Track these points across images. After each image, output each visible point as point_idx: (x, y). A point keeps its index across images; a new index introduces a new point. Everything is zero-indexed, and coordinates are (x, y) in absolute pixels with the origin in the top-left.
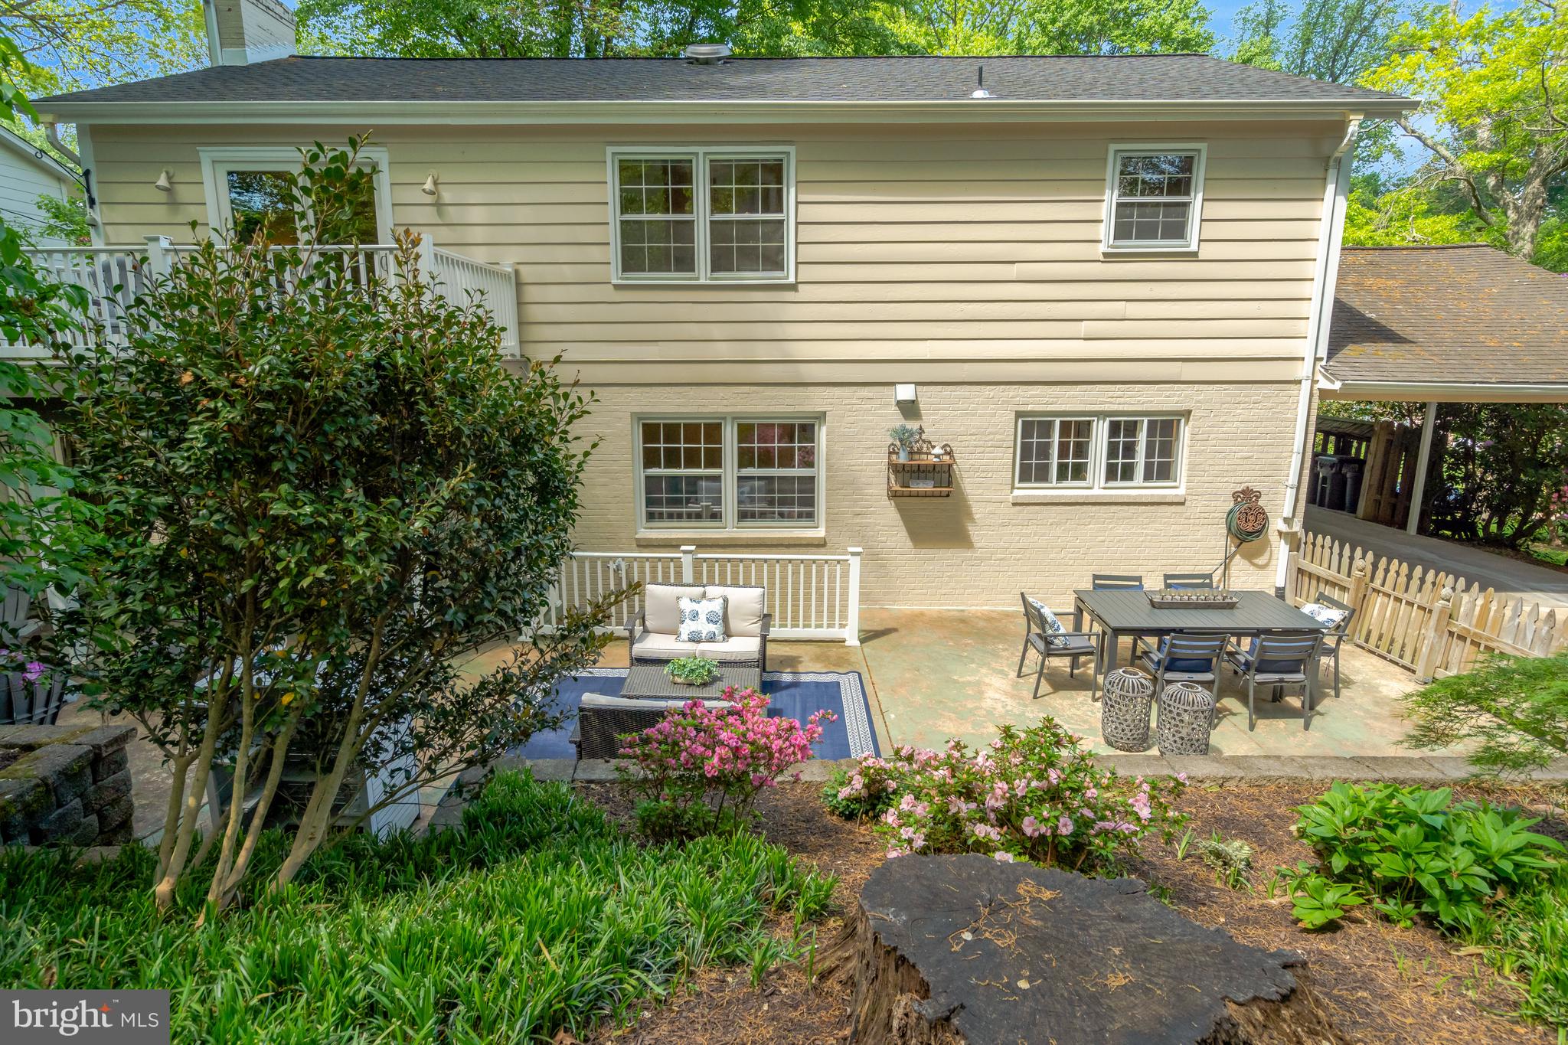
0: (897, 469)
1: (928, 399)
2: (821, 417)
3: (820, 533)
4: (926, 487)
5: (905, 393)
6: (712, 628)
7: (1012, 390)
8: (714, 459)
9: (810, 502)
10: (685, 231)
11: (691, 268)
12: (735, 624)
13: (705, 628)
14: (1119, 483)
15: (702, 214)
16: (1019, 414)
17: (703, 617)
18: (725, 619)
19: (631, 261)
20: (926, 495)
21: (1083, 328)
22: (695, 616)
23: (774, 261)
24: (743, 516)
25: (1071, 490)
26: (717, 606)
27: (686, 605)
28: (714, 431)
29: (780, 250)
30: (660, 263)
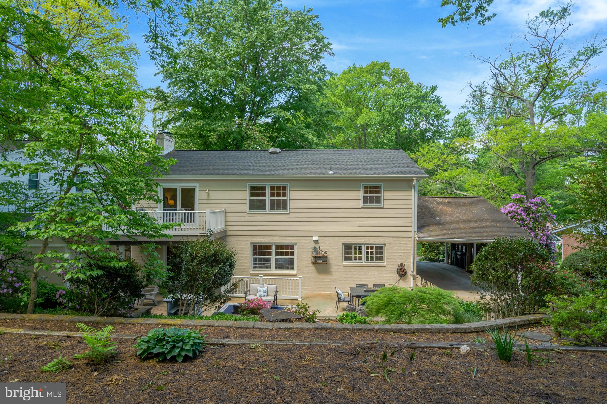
0: (314, 257)
1: (321, 240)
2: (295, 244)
3: (295, 272)
4: (321, 261)
5: (315, 238)
6: (264, 294)
7: (341, 238)
8: (270, 254)
9: (293, 265)
10: (264, 201)
11: (265, 209)
12: (269, 293)
13: (262, 294)
14: (369, 261)
15: (268, 198)
16: (343, 244)
17: (262, 291)
18: (267, 292)
19: (251, 207)
20: (321, 263)
21: (358, 224)
22: (260, 291)
23: (285, 208)
24: (276, 268)
25: (357, 263)
26: (265, 289)
27: (259, 288)
28: (270, 247)
29: (286, 205)
30: (258, 208)
